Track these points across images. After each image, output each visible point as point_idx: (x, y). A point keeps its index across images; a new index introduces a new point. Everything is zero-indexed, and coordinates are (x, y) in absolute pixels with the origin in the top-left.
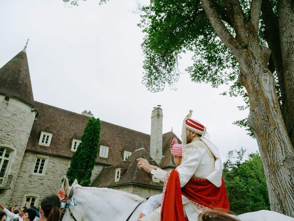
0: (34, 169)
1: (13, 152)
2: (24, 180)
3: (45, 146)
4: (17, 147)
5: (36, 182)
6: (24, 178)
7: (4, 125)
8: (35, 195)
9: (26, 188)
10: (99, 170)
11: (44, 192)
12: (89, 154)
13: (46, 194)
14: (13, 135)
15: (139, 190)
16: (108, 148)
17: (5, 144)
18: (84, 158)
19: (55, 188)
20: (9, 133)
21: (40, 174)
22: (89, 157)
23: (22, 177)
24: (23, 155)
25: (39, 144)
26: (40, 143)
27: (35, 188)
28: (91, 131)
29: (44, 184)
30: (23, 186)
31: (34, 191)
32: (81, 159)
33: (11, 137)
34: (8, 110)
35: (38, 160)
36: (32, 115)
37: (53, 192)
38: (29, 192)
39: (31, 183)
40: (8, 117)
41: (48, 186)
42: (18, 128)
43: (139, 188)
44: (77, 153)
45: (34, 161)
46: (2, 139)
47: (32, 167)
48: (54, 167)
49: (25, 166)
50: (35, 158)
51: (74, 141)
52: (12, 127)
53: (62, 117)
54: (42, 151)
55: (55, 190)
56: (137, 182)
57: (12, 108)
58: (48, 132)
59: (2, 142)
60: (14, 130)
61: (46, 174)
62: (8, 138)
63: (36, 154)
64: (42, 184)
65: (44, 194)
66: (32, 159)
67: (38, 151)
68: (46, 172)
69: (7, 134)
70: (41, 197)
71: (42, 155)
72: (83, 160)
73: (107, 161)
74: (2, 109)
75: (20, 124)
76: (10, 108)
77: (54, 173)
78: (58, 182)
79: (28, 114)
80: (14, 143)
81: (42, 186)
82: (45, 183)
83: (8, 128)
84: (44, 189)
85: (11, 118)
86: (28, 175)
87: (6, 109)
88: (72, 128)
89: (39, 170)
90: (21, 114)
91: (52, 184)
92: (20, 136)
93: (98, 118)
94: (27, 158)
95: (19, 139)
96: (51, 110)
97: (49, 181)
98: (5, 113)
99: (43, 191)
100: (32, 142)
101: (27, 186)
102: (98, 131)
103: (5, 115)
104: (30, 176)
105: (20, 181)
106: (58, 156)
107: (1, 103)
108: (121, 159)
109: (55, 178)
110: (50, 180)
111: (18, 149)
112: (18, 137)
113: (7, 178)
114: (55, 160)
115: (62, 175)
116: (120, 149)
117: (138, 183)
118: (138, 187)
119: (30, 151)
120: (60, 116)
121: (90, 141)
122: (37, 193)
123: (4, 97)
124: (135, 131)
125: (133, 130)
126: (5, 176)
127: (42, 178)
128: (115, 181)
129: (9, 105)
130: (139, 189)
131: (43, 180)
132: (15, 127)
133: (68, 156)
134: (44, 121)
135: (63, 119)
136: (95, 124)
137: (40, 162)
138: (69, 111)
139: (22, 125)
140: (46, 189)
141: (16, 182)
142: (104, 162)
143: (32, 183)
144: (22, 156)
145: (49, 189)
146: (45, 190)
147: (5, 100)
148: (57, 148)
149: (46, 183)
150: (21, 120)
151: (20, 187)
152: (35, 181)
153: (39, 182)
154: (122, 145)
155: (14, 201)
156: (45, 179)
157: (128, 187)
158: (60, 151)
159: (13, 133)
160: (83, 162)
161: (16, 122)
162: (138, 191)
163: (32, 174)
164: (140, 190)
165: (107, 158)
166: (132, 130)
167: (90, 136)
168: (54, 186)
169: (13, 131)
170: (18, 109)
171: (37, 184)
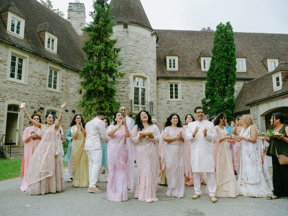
0: (170, 95)
1: (146, 80)
2: (164, 107)
3: (173, 71)
4: (148, 74)
5: (175, 107)
6: (163, 105)
7: (131, 54)
9: (167, 114)
10: (239, 86)
12: (226, 67)
14: (142, 62)
16: (244, 60)
17: (137, 73)
18: (222, 72)
20: (138, 62)
21: (176, 99)
22: (227, 70)
23: (161, 104)
24: (156, 82)
25: (168, 70)
26: (168, 68)
28: (223, 39)
29: (184, 109)
30: (164, 112)
32: (218, 75)
33: (141, 65)
34: (130, 38)
35: (171, 86)
36: (153, 40)
39: (170, 109)
40: (132, 45)
41: (188, 110)
42: (145, 55)
44: (211, 69)
45: (167, 87)
46: (134, 68)
47: (167, 93)
48: (189, 90)
49: (161, 94)
50: (167, 84)
51: (202, 59)
52: (138, 55)
53: (182, 39)
54: (173, 76)
57: (133, 36)
58: (173, 55)
59: (134, 71)
60: (141, 57)
61: (183, 98)
62: (138, 66)
63: (168, 80)
64: (181, 109)
66: (165, 85)
67: (169, 76)
68: (182, 96)
69: (137, 63)
71: (173, 80)
72: (221, 75)
73: (247, 75)
74: (125, 38)
75: (145, 50)
76: (131, 36)
77: (190, 96)
79: (149, 39)
80: (145, 71)
81: (182, 110)
83: (136, 56)
84: (184, 113)
85: (135, 46)
86: (166, 102)
87: (127, 37)
88: (195, 48)
89: (174, 95)
90: (143, 40)
91: (191, 107)
92: (148, 63)
93: (228, 22)
94: (160, 86)
95: (148, 66)
96: (168, 34)
98: (129, 42)
100: (160, 69)
101: (167, 112)
102: (231, 37)
103: (129, 44)
104: (168, 102)
105: (160, 108)
106: (189, 78)
107: (122, 33)
108: (265, 70)
109: (192, 101)
110: (187, 104)
111: (150, 76)
112: (146, 64)
113: (148, 105)
114: (188, 83)
115: (199, 97)
116: (260, 59)
119: (161, 78)
120: (180, 38)
121: (224, 51)
123: (122, 26)
124: (275, 34)
125: (271, 34)
126: (146, 104)
127: (180, 103)
128: (275, 91)
129: (129, 33)
131: (181, 105)
132: (141, 55)
133: (200, 76)
134: (165, 47)
135: (184, 41)
136: (225, 30)
137: (174, 88)
138: (188, 31)
139: (146, 51)
141: (157, 110)
142: (244, 76)
143: (172, 109)
144: (155, 84)
147: (124, 29)
148: (187, 71)
150: (145, 46)
151: (161, 113)
152: (174, 106)
153: (178, 107)
154: (261, 54)
155: (160, 127)
156: (183, 104)
158: (190, 73)
159: (141, 60)
160: (221, 77)
161: (140, 49)
163: (169, 100)
165: (246, 72)
166: (269, 34)
167: (223, 46)
169: (140, 59)
170: (138, 35)
171: (176, 109)
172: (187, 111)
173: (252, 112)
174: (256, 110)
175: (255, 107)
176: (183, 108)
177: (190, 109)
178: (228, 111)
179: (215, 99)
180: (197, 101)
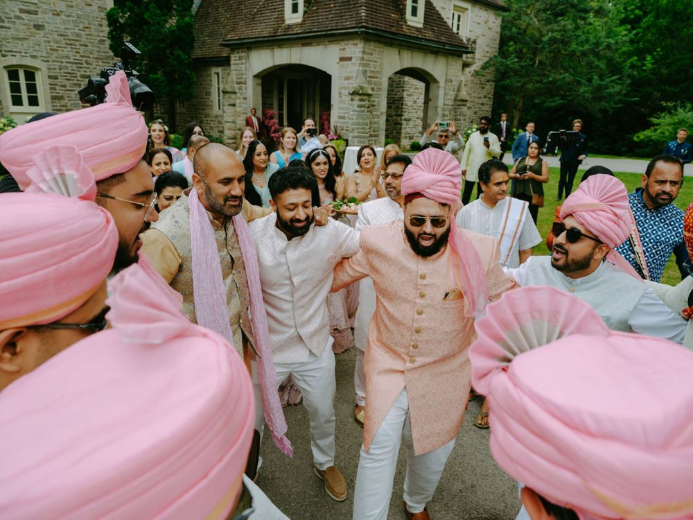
5: (17, 21)
8: (28, 62)
11: (55, 54)
13: (62, 58)
15: (378, 49)
19: (84, 40)
27: (19, 39)
29: (46, 27)
31: (19, 48)
37: (81, 51)
38: (9, 54)
41: (62, 35)
43: (377, 44)
55: (87, 46)
56: (374, 27)
64: (38, 27)
65: (54, 59)
70: (49, 69)
78: (86, 22)
81: (42, 32)
82: (46, 25)
84: (51, 44)
91: (69, 27)
97: (58, 17)
99: (51, 49)
110: (58, 15)
117: (377, 30)
118: (374, 41)
122: (33, 57)
128: (287, 22)
130: (378, 47)
131: (36, 14)
140: (56, 42)
145: (67, 44)
146: (55, 46)
149: (48, 23)
152: (12, 16)
153: (26, 22)
156: (43, 13)
157: (343, 40)
162: (374, 52)
164: (380, 51)
168: (78, 35)
171: (22, 27)
172: (59, 38)
173: (235, 64)
174: (244, 61)
175: (243, 54)
176: (43, 26)
177: (67, 31)
178: (179, 56)
179: (146, 17)
180: (88, 9)
